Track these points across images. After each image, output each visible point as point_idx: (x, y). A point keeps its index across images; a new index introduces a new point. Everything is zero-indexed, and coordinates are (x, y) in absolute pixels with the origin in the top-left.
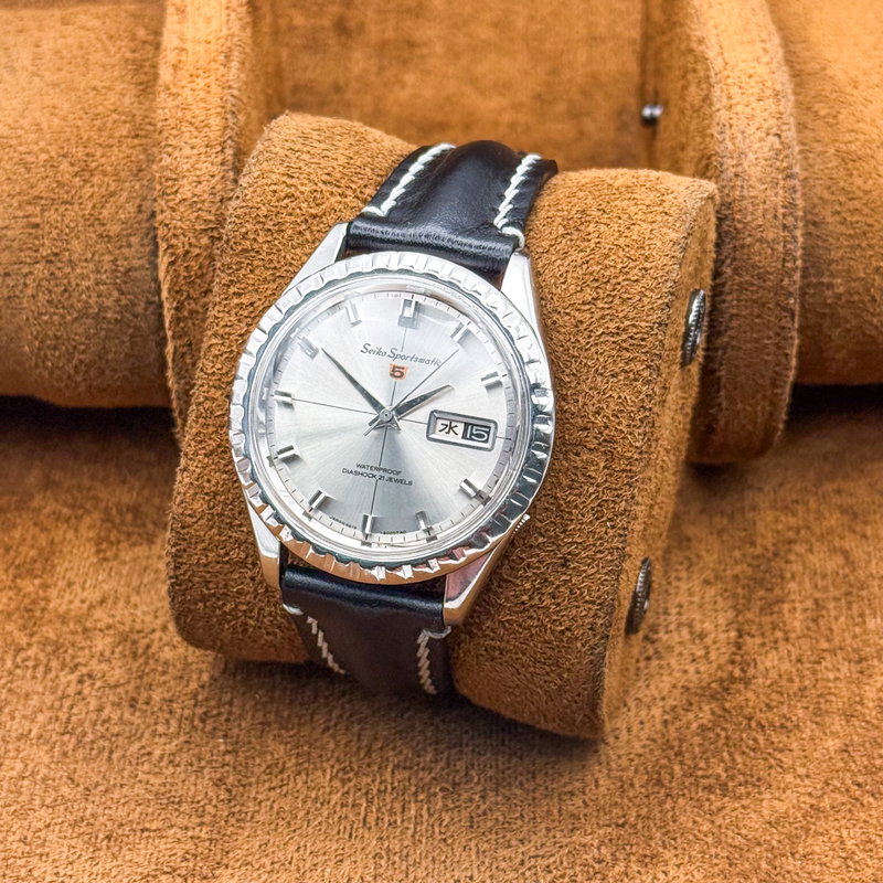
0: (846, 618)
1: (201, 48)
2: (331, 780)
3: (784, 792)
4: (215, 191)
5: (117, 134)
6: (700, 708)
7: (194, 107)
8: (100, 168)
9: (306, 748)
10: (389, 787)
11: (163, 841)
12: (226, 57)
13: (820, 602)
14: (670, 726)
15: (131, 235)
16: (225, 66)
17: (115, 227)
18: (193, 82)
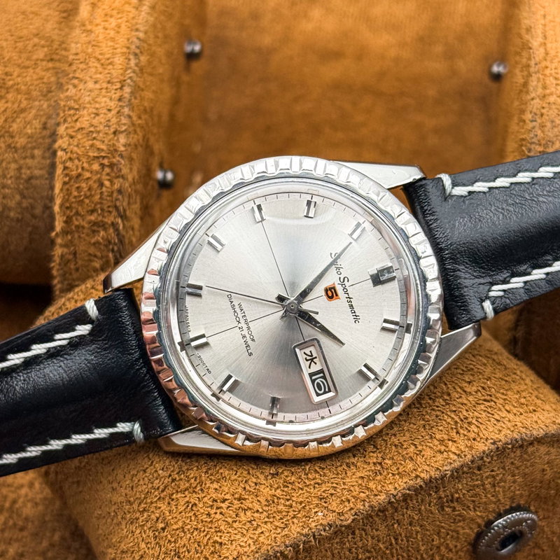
4: (111, 124)
5: (35, 57)
8: (16, 87)
16: (137, 9)
17: (22, 140)
18: (106, 21)
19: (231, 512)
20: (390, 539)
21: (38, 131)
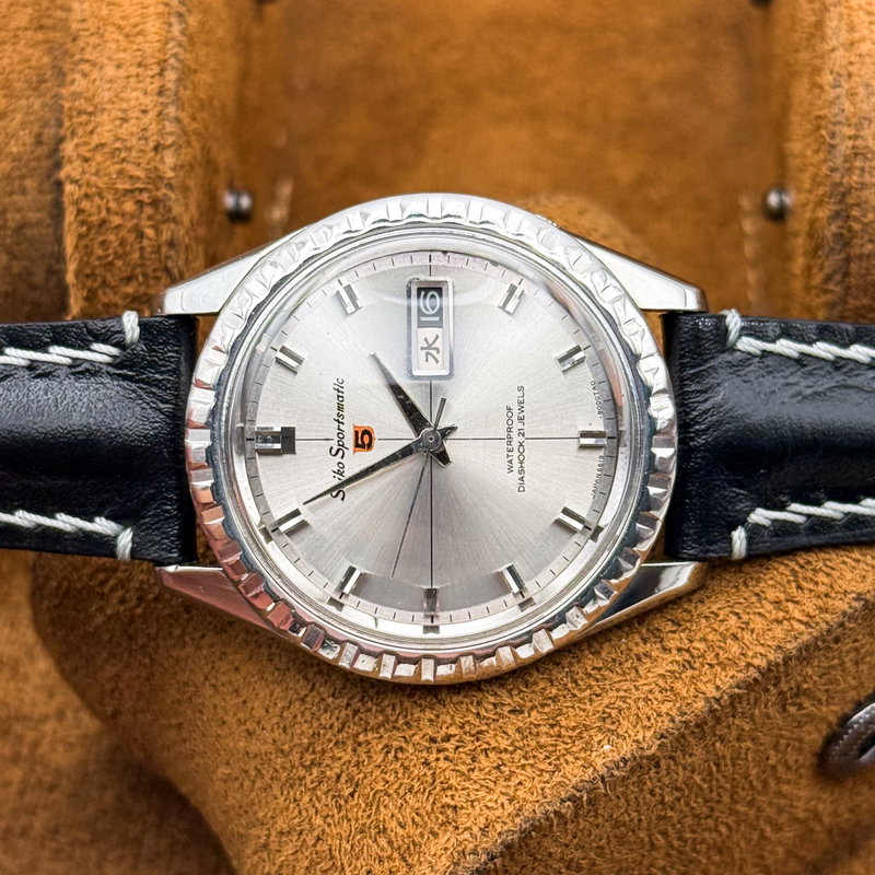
19: (463, 756)
20: (709, 765)
21: (28, 148)
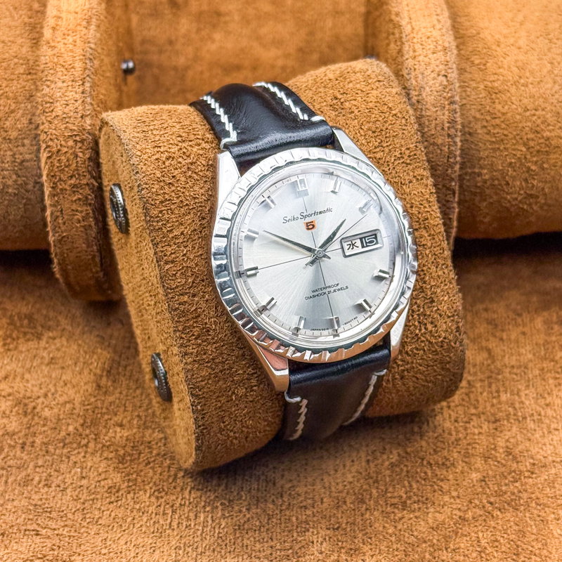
0: (488, 393)
1: (71, 17)
2: (150, 497)
3: (443, 507)
4: (78, 111)
5: (17, 72)
6: (391, 452)
7: (65, 55)
8: (5, 94)
9: (134, 476)
10: (187, 503)
11: (39, 537)
12: (88, 22)
13: (472, 383)
14: (371, 464)
15: (24, 138)
16: (86, 28)
17: (14, 133)
18: (65, 39)
21: (25, 125)
